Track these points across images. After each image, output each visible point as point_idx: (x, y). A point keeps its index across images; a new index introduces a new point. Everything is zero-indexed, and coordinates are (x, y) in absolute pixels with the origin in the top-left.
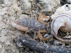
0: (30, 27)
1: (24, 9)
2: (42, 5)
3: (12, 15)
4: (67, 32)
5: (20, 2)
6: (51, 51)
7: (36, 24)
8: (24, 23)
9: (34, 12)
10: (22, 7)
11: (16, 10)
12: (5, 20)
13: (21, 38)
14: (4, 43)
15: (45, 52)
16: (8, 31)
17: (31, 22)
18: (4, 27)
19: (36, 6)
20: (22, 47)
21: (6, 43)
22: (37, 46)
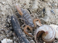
0: (25, 18)
1: (31, 8)
2: (44, 15)
3: (21, 4)
4: (44, 41)
5: (33, 2)
6: (23, 40)
7: (30, 19)
8: (23, 12)
9: (36, 15)
10: (31, 5)
11: (26, 3)
12: (15, 2)
13: (13, 16)
14: (2, 11)
15: (20, 37)
16: (10, 8)
17: (28, 15)
18: (10, 4)
19: (40, 13)
20: (10, 23)
21: (3, 12)
22: (18, 29)
